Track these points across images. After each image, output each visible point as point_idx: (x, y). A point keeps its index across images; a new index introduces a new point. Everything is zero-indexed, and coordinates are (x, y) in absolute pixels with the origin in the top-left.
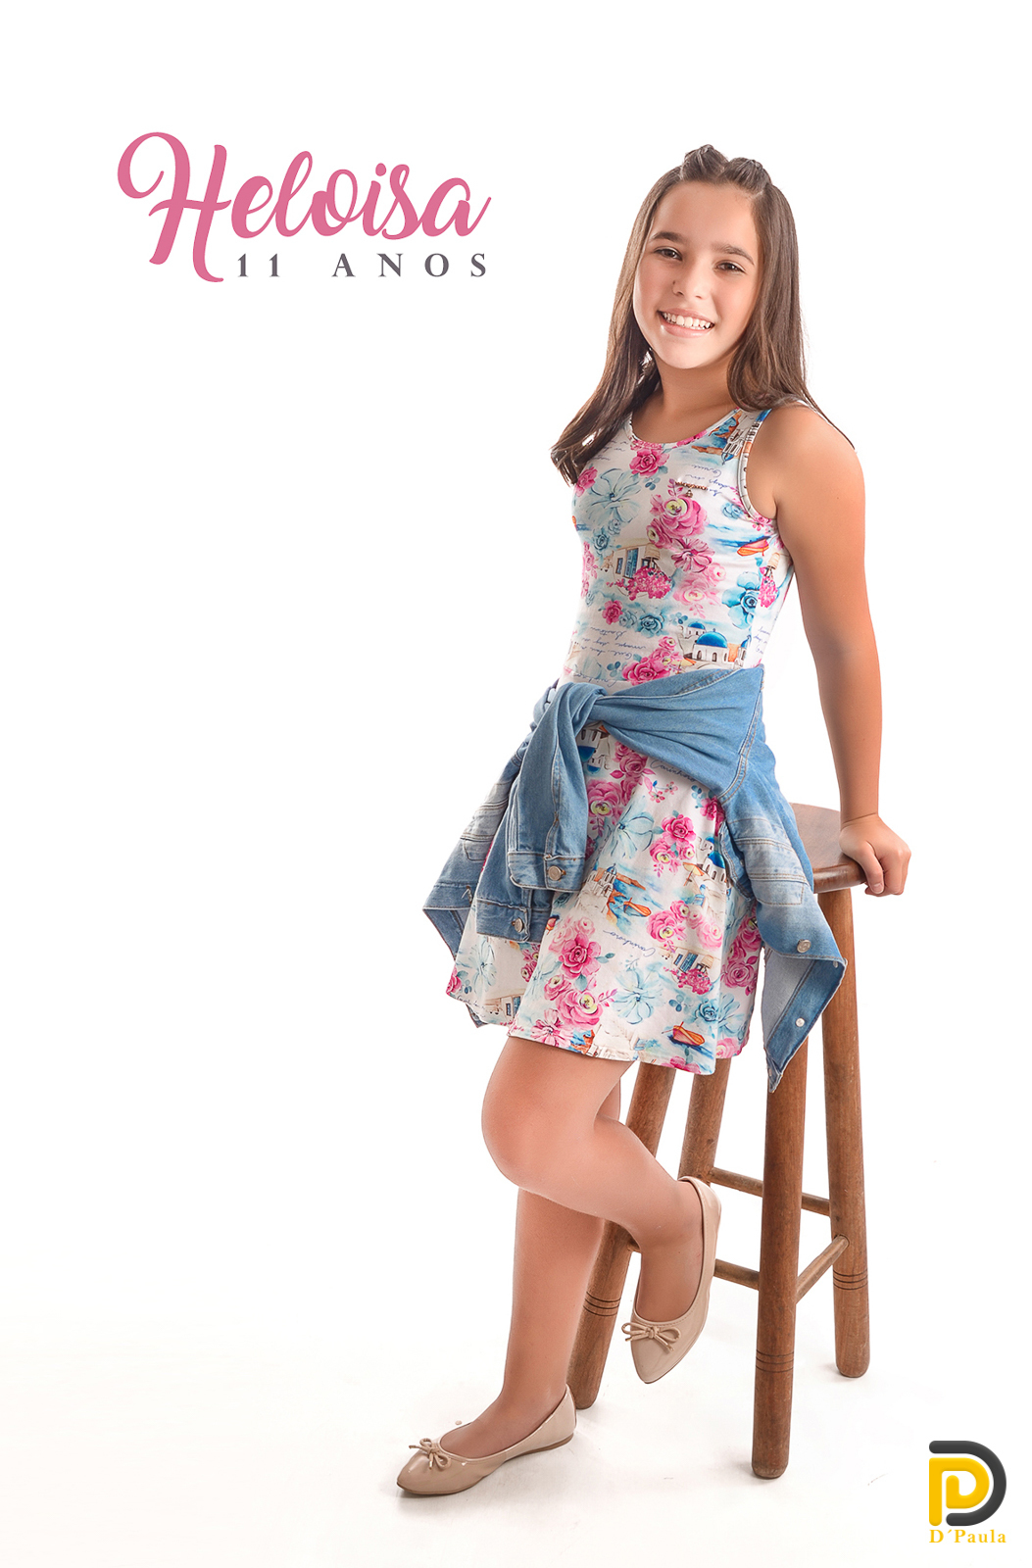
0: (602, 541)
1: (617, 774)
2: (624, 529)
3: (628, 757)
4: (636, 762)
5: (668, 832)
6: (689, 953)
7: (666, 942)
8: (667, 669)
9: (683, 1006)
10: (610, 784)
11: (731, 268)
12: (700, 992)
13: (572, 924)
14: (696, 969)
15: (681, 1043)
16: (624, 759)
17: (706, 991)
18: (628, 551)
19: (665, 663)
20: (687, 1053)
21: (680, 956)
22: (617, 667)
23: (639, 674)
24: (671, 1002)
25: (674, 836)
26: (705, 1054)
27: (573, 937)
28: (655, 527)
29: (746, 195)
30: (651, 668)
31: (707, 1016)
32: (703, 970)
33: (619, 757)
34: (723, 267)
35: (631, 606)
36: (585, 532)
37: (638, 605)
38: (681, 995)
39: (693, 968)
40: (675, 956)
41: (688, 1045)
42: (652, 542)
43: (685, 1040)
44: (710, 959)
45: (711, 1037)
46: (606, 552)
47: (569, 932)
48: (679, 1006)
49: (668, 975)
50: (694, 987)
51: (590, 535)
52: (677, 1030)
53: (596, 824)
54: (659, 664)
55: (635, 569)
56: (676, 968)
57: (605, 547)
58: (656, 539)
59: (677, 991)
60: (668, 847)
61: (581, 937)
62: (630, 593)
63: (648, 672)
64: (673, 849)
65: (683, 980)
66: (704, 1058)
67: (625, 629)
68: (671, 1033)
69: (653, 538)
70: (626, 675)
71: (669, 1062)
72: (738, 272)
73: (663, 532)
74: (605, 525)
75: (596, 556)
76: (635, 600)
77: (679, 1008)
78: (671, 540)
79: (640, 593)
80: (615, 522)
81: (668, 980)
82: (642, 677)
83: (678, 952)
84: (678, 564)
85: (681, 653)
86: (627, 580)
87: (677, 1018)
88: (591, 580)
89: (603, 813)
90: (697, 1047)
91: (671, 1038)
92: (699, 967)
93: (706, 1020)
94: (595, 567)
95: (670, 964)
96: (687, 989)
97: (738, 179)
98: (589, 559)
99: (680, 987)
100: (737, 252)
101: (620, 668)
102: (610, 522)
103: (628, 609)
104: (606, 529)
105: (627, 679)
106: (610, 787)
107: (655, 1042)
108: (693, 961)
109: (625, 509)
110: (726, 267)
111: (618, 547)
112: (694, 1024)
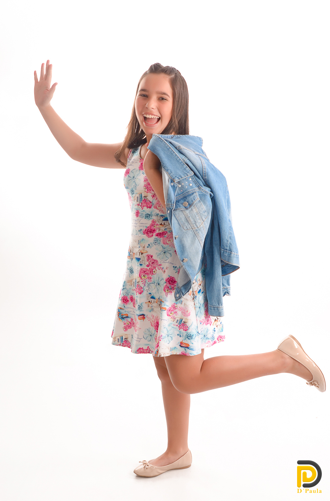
0: (132, 192)
1: (148, 266)
2: (138, 187)
3: (150, 260)
4: (153, 261)
5: (167, 282)
6: (180, 319)
7: (172, 317)
8: (155, 229)
9: (181, 335)
10: (146, 269)
11: (163, 99)
12: (185, 330)
13: (155, 318)
14: (183, 323)
15: (183, 347)
16: (149, 261)
17: (187, 330)
18: (139, 194)
19: (155, 227)
20: (185, 350)
21: (178, 320)
22: (141, 231)
23: (148, 232)
24: (178, 335)
25: (170, 284)
26: (191, 349)
27: (156, 322)
28: (145, 186)
29: (168, 76)
30: (151, 229)
31: (189, 338)
32: (185, 323)
33: (148, 260)
34: (161, 99)
35: (142, 211)
36: (128, 189)
37: (144, 211)
38: (180, 332)
39: (182, 323)
40: (176, 320)
41: (185, 347)
42: (145, 191)
43: (184, 346)
44: (187, 320)
45: (192, 344)
46: (134, 195)
47: (155, 320)
48: (180, 335)
49: (175, 326)
50: (184, 329)
51: (129, 190)
52: (181, 343)
53: (143, 282)
54: (153, 228)
55: (142, 200)
56: (177, 324)
57: (133, 194)
58: (146, 190)
59: (179, 331)
60: (168, 287)
61: (158, 321)
62: (142, 207)
63: (150, 231)
64: (170, 288)
65: (180, 327)
66: (190, 351)
67: (141, 218)
68: (180, 344)
69: (145, 190)
70: (144, 233)
71: (181, 353)
72: (165, 100)
73: (148, 188)
74: (133, 187)
75: (131, 197)
76: (143, 209)
77: (180, 336)
78: (150, 190)
79: (144, 207)
80: (135, 186)
81: (175, 328)
82: (149, 233)
83: (177, 319)
84: (153, 198)
85: (159, 224)
86: (140, 203)
87: (181, 339)
88: (131, 204)
89: (145, 278)
90: (188, 348)
91: (180, 346)
92: (184, 323)
93: (189, 339)
94: (132, 200)
95: (175, 323)
96: (182, 330)
97: (164, 72)
98: (130, 198)
99: (180, 329)
100: (164, 94)
101: (142, 231)
102: (134, 186)
103: (141, 212)
104: (133, 188)
105: (144, 234)
106: (146, 270)
107: (175, 347)
108: (182, 321)
109: (137, 181)
110: (162, 99)
111: (137, 193)
112: (185, 341)
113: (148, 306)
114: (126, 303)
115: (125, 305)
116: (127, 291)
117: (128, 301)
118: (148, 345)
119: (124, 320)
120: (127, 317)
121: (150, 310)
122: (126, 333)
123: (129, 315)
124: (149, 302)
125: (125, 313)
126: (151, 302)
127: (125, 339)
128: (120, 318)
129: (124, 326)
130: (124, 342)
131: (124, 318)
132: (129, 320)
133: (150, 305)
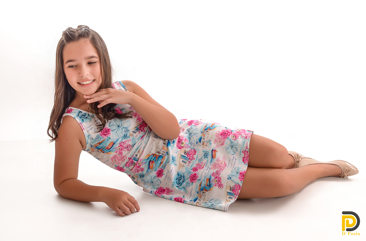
113: (206, 145)
114: (196, 177)
115: (198, 179)
116: (186, 172)
117: (195, 174)
118: (240, 151)
119: (212, 185)
120: (210, 179)
121: (210, 144)
122: (225, 186)
123: (208, 177)
124: (203, 144)
125: (206, 181)
126: (203, 143)
127: (231, 191)
128: (209, 188)
129: (217, 187)
130: (233, 192)
131: (210, 184)
132: (213, 178)
133: (206, 143)
